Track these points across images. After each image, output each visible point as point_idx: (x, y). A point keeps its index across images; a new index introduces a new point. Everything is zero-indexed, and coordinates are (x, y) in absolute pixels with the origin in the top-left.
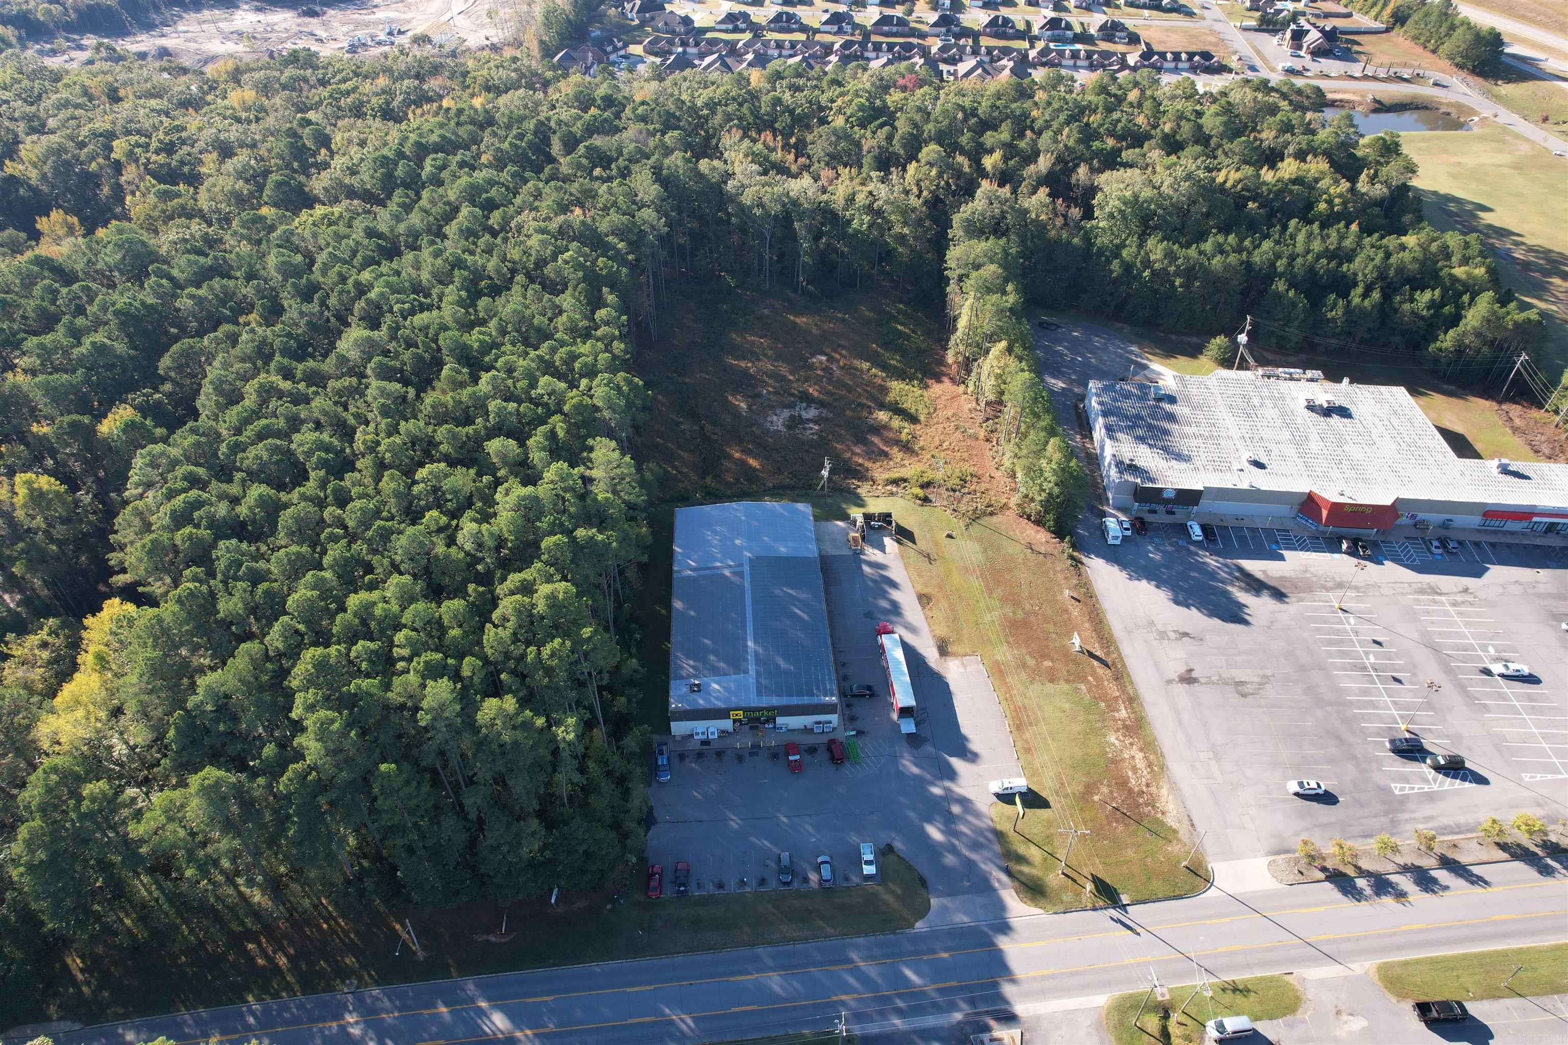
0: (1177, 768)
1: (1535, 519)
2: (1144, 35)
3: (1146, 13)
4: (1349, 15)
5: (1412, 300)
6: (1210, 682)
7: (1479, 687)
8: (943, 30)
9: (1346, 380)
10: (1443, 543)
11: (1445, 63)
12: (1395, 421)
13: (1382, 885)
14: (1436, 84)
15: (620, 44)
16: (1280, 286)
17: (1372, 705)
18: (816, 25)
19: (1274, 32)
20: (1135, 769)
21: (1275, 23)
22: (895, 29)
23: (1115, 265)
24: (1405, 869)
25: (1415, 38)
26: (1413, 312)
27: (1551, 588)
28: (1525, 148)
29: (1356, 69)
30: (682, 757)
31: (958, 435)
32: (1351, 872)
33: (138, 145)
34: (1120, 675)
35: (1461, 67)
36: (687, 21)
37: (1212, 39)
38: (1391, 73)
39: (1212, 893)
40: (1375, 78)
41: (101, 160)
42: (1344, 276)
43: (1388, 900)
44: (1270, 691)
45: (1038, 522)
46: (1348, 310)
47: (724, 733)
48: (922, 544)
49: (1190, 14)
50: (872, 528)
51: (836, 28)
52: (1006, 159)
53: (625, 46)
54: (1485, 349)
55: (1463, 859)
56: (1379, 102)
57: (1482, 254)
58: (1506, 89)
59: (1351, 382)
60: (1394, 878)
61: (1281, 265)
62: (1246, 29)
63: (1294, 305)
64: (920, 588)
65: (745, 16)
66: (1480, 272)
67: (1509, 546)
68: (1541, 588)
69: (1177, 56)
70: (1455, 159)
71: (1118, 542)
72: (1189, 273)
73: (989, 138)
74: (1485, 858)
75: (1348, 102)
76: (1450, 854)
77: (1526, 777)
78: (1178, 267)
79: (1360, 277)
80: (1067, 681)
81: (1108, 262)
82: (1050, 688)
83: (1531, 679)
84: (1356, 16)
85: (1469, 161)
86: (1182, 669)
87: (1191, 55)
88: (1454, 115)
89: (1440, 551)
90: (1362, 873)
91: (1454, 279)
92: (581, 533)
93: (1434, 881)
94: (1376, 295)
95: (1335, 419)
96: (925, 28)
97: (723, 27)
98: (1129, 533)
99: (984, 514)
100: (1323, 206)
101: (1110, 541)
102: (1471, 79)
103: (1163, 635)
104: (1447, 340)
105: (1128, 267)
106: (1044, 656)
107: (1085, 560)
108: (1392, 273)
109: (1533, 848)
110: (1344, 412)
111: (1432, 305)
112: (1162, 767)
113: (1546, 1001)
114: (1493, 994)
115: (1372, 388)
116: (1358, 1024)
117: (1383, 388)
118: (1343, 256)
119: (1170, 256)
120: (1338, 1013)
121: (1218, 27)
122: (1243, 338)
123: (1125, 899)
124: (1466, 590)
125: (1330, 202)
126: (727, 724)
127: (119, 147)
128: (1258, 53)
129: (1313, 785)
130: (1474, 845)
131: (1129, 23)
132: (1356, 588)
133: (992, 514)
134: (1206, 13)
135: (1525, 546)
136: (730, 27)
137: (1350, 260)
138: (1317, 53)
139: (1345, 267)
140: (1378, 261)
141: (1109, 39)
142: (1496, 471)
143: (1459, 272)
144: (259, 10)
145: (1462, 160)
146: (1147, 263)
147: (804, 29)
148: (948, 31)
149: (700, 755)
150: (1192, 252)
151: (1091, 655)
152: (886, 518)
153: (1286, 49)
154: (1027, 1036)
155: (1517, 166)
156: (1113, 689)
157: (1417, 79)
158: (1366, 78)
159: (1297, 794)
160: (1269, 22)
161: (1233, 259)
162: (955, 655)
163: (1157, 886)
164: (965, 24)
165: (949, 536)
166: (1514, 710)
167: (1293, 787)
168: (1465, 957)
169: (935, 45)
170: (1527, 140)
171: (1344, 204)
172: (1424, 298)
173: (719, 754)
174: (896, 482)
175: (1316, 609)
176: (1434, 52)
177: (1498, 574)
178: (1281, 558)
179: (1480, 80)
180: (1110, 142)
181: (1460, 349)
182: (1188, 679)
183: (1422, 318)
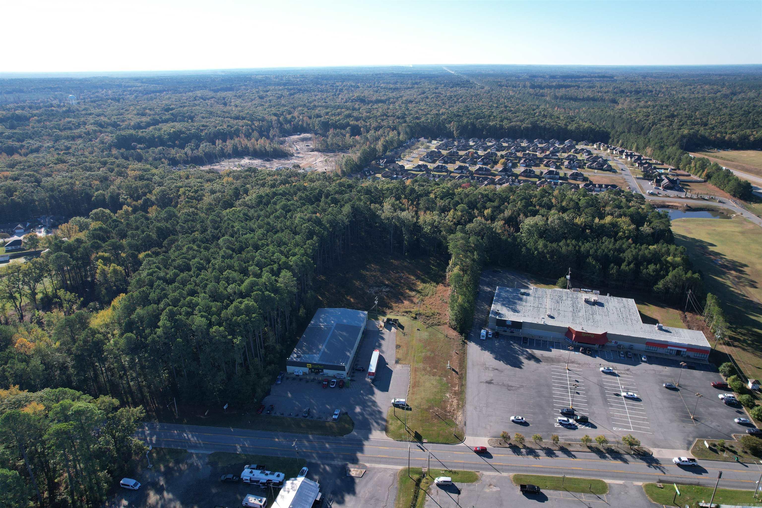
0: (469, 407)
1: (669, 348)
2: (591, 178)
3: (596, 171)
4: (690, 175)
5: (647, 268)
6: (498, 384)
7: (612, 399)
8: (504, 173)
9: (608, 294)
10: (626, 353)
11: (728, 195)
12: (622, 309)
13: (531, 452)
14: (720, 202)
15: (373, 173)
16: (590, 260)
17: (563, 399)
18: (453, 170)
19: (650, 180)
20: (451, 405)
21: (651, 177)
22: (484, 173)
23: (524, 249)
24: (543, 449)
25: (715, 185)
26: (647, 273)
27: (668, 374)
28: (751, 226)
29: (683, 195)
30: (287, 378)
31: (440, 301)
32: (521, 446)
33: (187, 190)
34: (462, 377)
35: (734, 196)
36: (402, 167)
37: (622, 181)
38: (699, 196)
39: (462, 444)
40: (691, 198)
41: (175, 194)
42: (621, 258)
43: (531, 457)
44: (522, 390)
45: (455, 329)
46: (619, 271)
47: (305, 374)
48: (405, 330)
49: (614, 171)
50: (390, 324)
51: (460, 171)
52: (492, 212)
53: (375, 174)
54: (677, 289)
55: (570, 449)
56: (689, 207)
57: (682, 253)
58: (755, 206)
59: (610, 296)
60: (537, 451)
61: (591, 252)
62: (638, 178)
63: (595, 267)
64: (398, 343)
65: (426, 166)
66: (678, 259)
67: (657, 358)
68: (663, 373)
69: (600, 186)
70: (714, 228)
71: (484, 338)
72: (553, 253)
73: (488, 204)
74: (580, 450)
75: (675, 206)
76: (565, 447)
77: (615, 429)
78: (548, 250)
79: (627, 259)
80: (439, 376)
81: (521, 248)
82: (432, 377)
83: (638, 400)
84: (692, 176)
85: (719, 229)
86: (488, 379)
87: (607, 186)
88: (725, 213)
89: (623, 356)
90: (525, 447)
91: (667, 262)
92: (267, 293)
93: (554, 454)
94: (632, 266)
95: (596, 307)
96: (496, 173)
97: (416, 169)
98: (491, 336)
99: (436, 325)
100: (620, 234)
101: (481, 338)
102: (738, 201)
103: (487, 368)
104: (661, 284)
105: (528, 250)
106: (434, 368)
107: (468, 343)
108: (639, 257)
109: (602, 450)
110: (601, 305)
111: (655, 271)
112: (463, 406)
113: (578, 495)
114: (556, 488)
115: (619, 298)
116: (495, 489)
117: (624, 299)
118: (621, 250)
119: (545, 246)
120: (490, 485)
121: (626, 177)
122: (568, 277)
123: (425, 441)
124: (628, 370)
125: (624, 233)
126: (306, 370)
127: (182, 190)
128: (641, 187)
129: (520, 418)
130: (579, 446)
131: (586, 174)
132: (579, 364)
133: (439, 325)
134: (623, 172)
135: (664, 359)
136: (418, 169)
137: (624, 252)
138: (666, 188)
139: (621, 255)
140: (634, 253)
141: (575, 179)
142: (657, 329)
143: (669, 259)
144: (250, 159)
145: (716, 229)
146: (536, 249)
147: (447, 171)
148: (506, 174)
149: (294, 379)
150: (555, 245)
151: (453, 370)
152: (396, 321)
153: (654, 186)
154: (367, 472)
155: (743, 233)
156: (456, 381)
157: (711, 199)
158: (687, 198)
159: (513, 421)
160: (648, 176)
161: (570, 248)
162: (401, 363)
163: (441, 440)
164: (515, 172)
165: (418, 330)
166: (624, 408)
167: (512, 418)
168: (552, 477)
169: (497, 178)
170: (753, 223)
171: (630, 233)
172: (652, 267)
173: (301, 379)
174: (407, 312)
175: (557, 368)
176: (723, 190)
177: (644, 366)
178: (551, 351)
179: (742, 202)
180: (537, 207)
181: (667, 289)
182: (490, 382)
183: (652, 276)
